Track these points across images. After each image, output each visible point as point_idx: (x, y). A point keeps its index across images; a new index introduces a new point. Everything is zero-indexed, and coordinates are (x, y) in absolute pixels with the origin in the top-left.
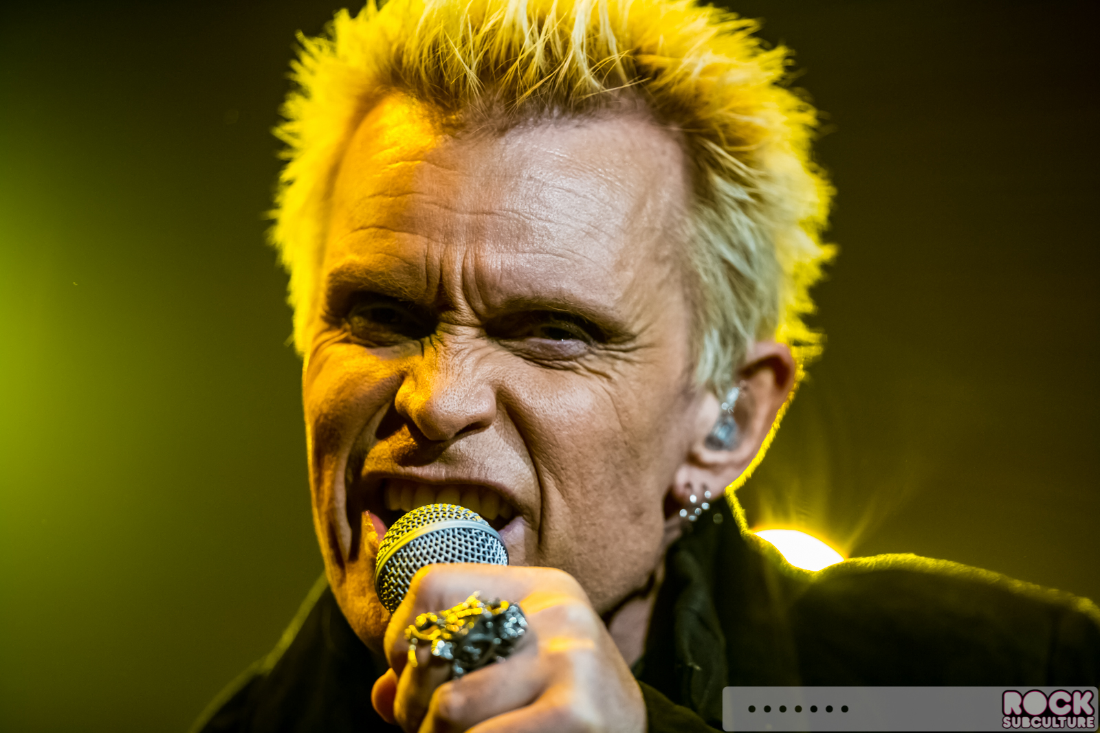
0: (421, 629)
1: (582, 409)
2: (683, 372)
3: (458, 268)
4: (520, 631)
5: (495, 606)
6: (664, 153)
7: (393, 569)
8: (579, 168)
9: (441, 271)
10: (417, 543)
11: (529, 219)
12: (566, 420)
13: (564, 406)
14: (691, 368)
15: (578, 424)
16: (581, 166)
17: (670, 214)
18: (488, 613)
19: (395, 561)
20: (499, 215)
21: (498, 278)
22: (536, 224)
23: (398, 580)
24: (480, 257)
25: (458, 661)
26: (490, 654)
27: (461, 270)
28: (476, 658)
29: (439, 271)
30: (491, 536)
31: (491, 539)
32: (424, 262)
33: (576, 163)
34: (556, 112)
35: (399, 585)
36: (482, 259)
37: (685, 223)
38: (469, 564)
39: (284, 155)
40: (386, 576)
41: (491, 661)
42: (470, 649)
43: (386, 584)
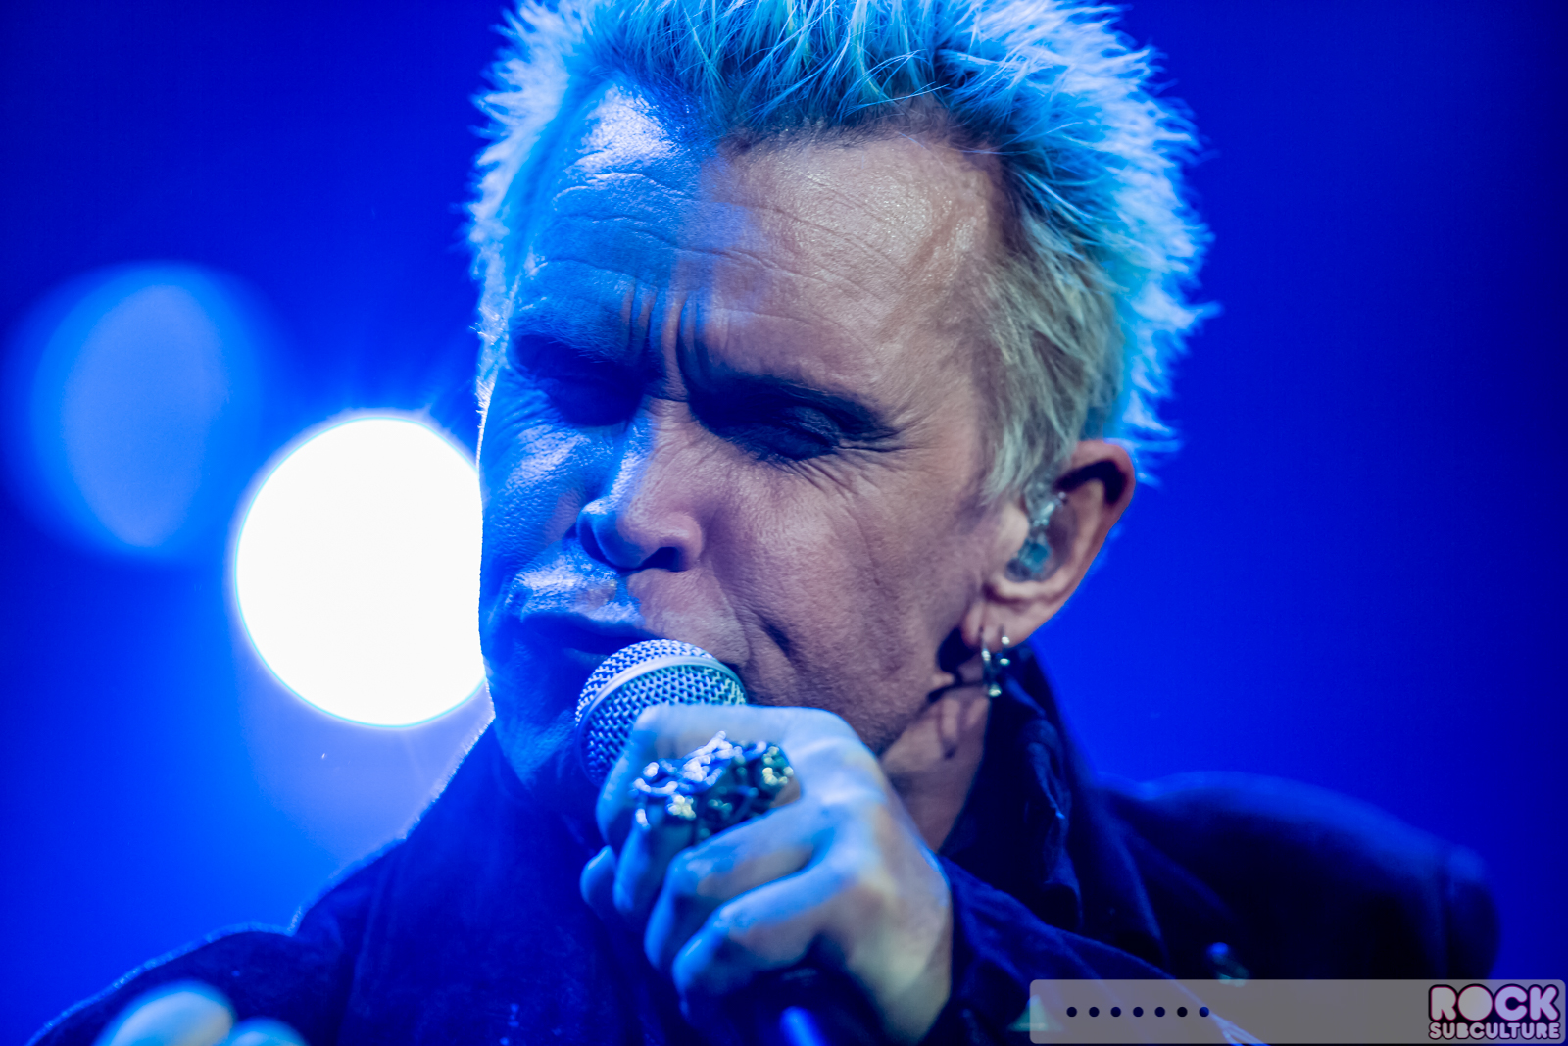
0: (651, 782)
1: (815, 544)
2: (971, 481)
3: (672, 320)
4: (783, 780)
5: (751, 747)
6: (966, 186)
7: (601, 722)
8: (844, 201)
9: (649, 321)
10: (632, 686)
11: (771, 266)
12: (795, 561)
13: (792, 542)
14: (982, 474)
15: (810, 564)
16: (847, 199)
17: (964, 270)
18: (741, 758)
19: (603, 711)
20: (731, 257)
21: (723, 346)
22: (776, 272)
23: (609, 735)
24: (703, 310)
25: (702, 822)
26: (743, 810)
27: (676, 324)
28: (726, 815)
29: (646, 322)
30: (728, 677)
31: (728, 681)
32: (628, 309)
33: (841, 195)
34: (820, 123)
35: (611, 743)
36: (705, 314)
37: (985, 280)
38: (709, 705)
39: (484, 133)
40: (592, 733)
41: (745, 819)
42: (716, 803)
43: (592, 743)
